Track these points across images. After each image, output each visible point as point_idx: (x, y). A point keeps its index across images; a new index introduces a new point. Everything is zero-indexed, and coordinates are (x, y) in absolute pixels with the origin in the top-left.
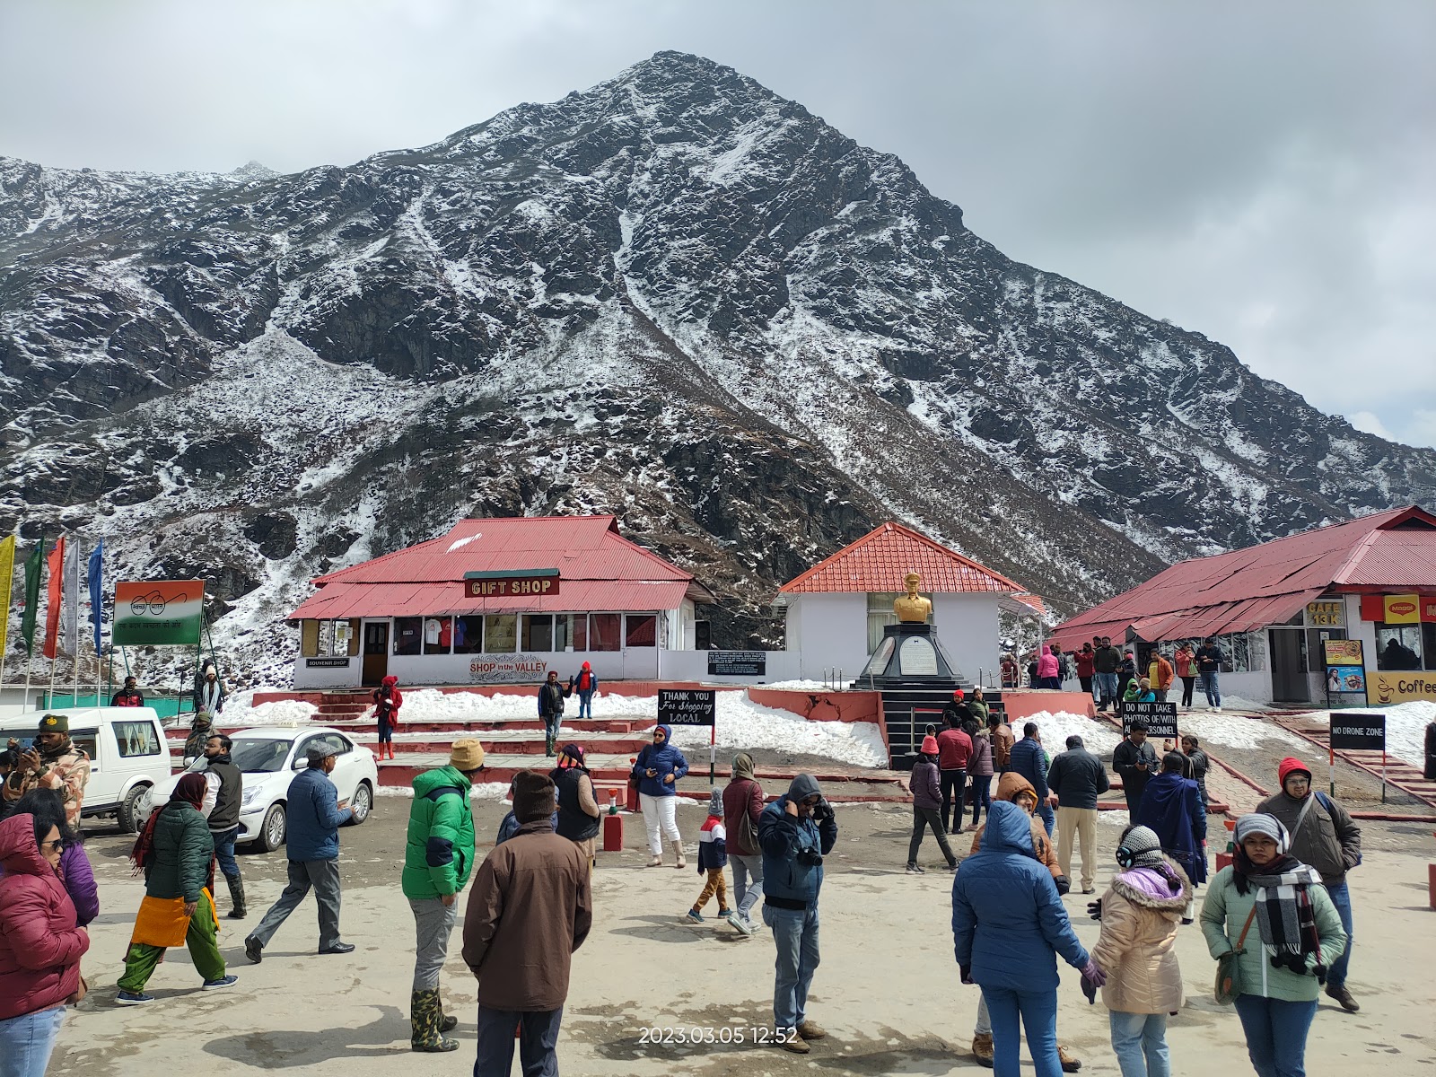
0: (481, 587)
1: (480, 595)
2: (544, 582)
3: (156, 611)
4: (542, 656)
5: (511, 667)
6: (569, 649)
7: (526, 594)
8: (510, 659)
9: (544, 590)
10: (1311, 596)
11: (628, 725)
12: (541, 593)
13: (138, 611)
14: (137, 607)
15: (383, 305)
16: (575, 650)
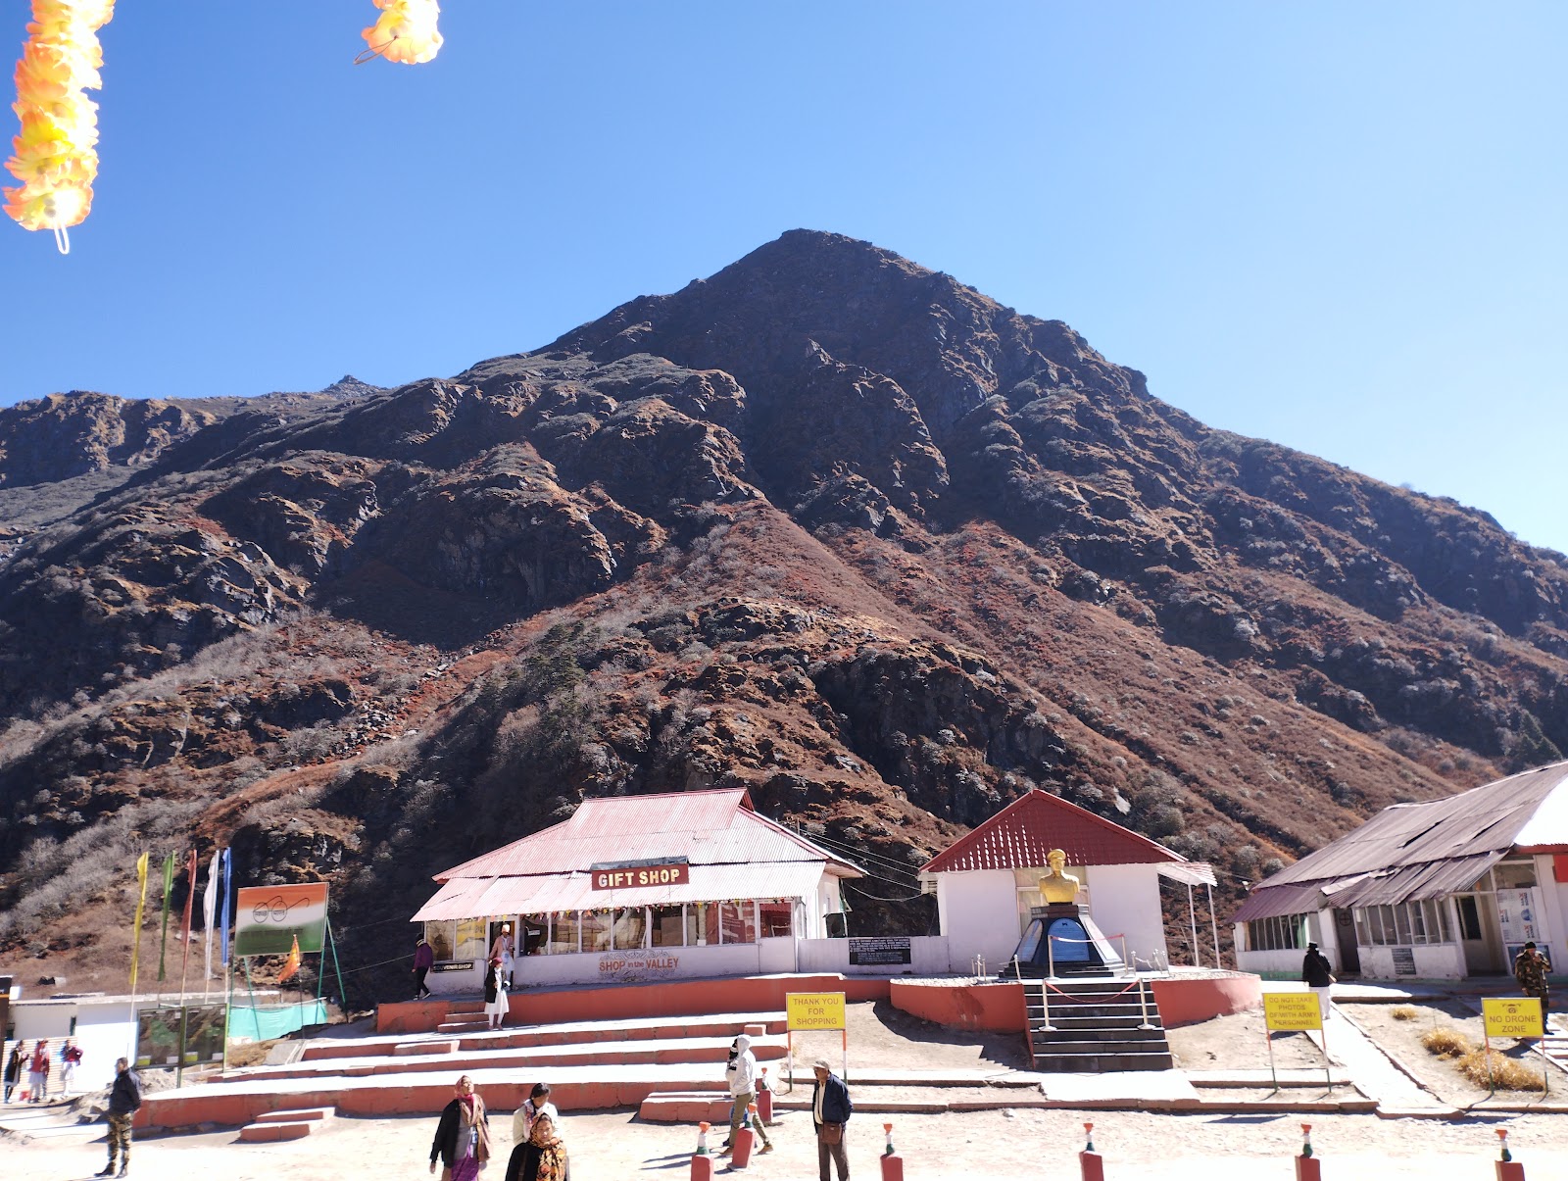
0: (608, 879)
1: (608, 887)
2: (673, 871)
3: (279, 917)
4: (674, 952)
5: (641, 964)
6: (702, 942)
7: (655, 884)
8: (641, 956)
9: (673, 880)
10: (1496, 858)
11: (764, 1027)
12: (669, 883)
13: (260, 918)
14: (260, 913)
15: (492, 525)
16: (708, 943)
